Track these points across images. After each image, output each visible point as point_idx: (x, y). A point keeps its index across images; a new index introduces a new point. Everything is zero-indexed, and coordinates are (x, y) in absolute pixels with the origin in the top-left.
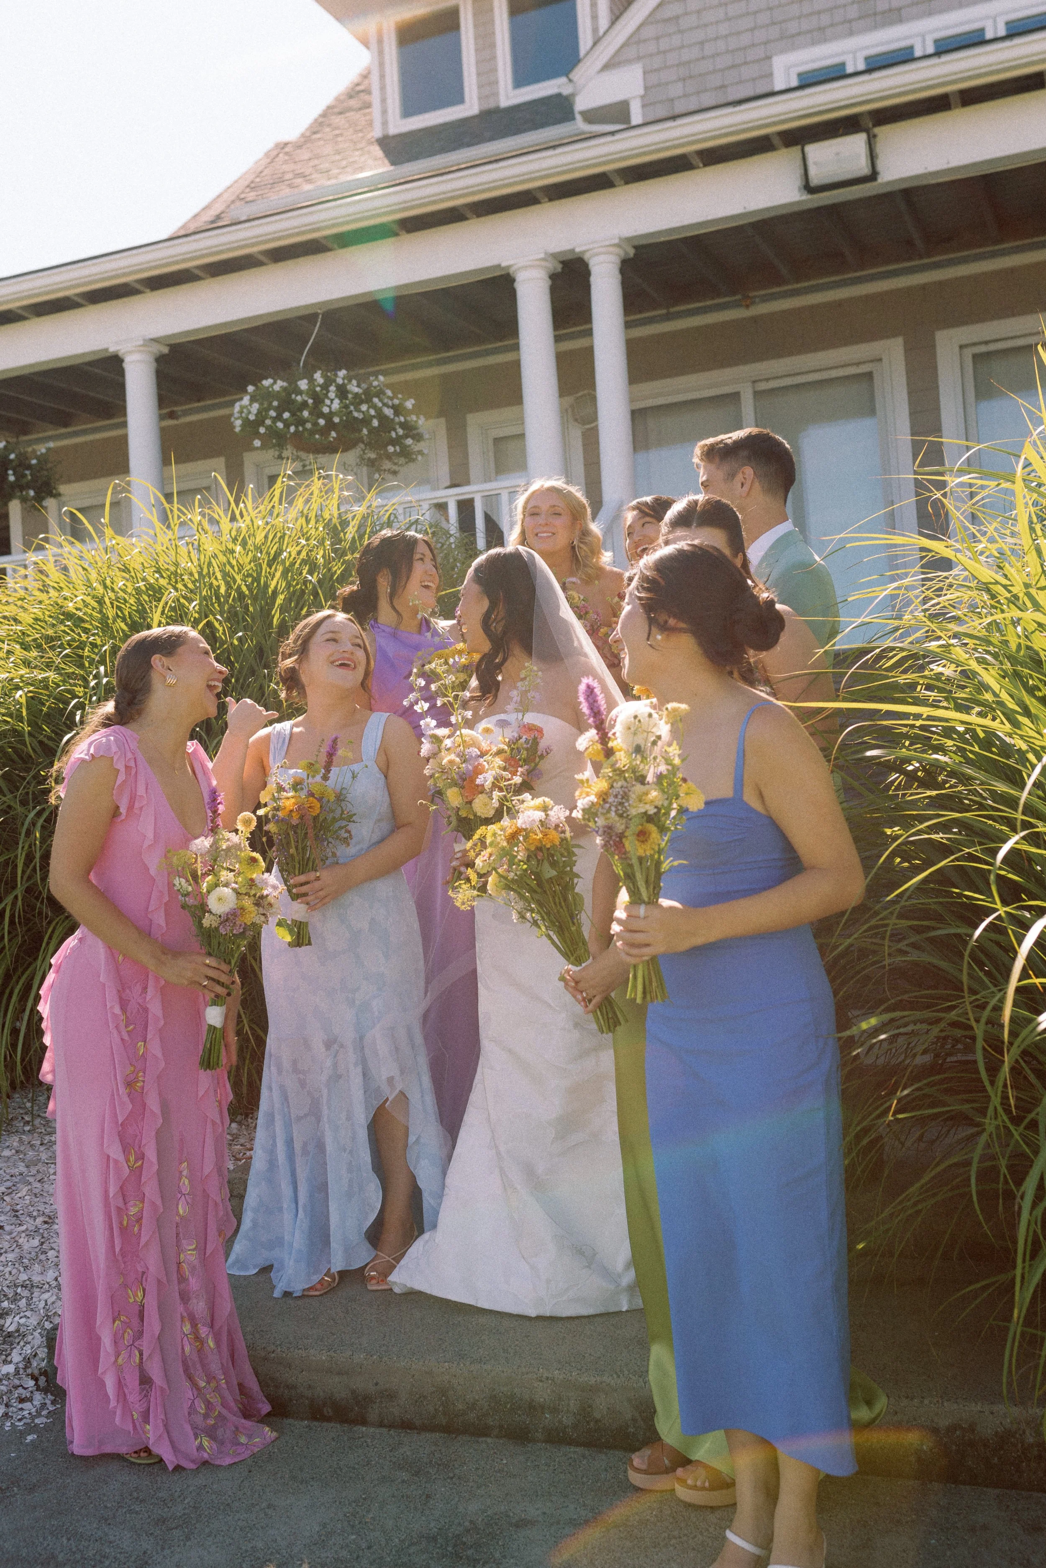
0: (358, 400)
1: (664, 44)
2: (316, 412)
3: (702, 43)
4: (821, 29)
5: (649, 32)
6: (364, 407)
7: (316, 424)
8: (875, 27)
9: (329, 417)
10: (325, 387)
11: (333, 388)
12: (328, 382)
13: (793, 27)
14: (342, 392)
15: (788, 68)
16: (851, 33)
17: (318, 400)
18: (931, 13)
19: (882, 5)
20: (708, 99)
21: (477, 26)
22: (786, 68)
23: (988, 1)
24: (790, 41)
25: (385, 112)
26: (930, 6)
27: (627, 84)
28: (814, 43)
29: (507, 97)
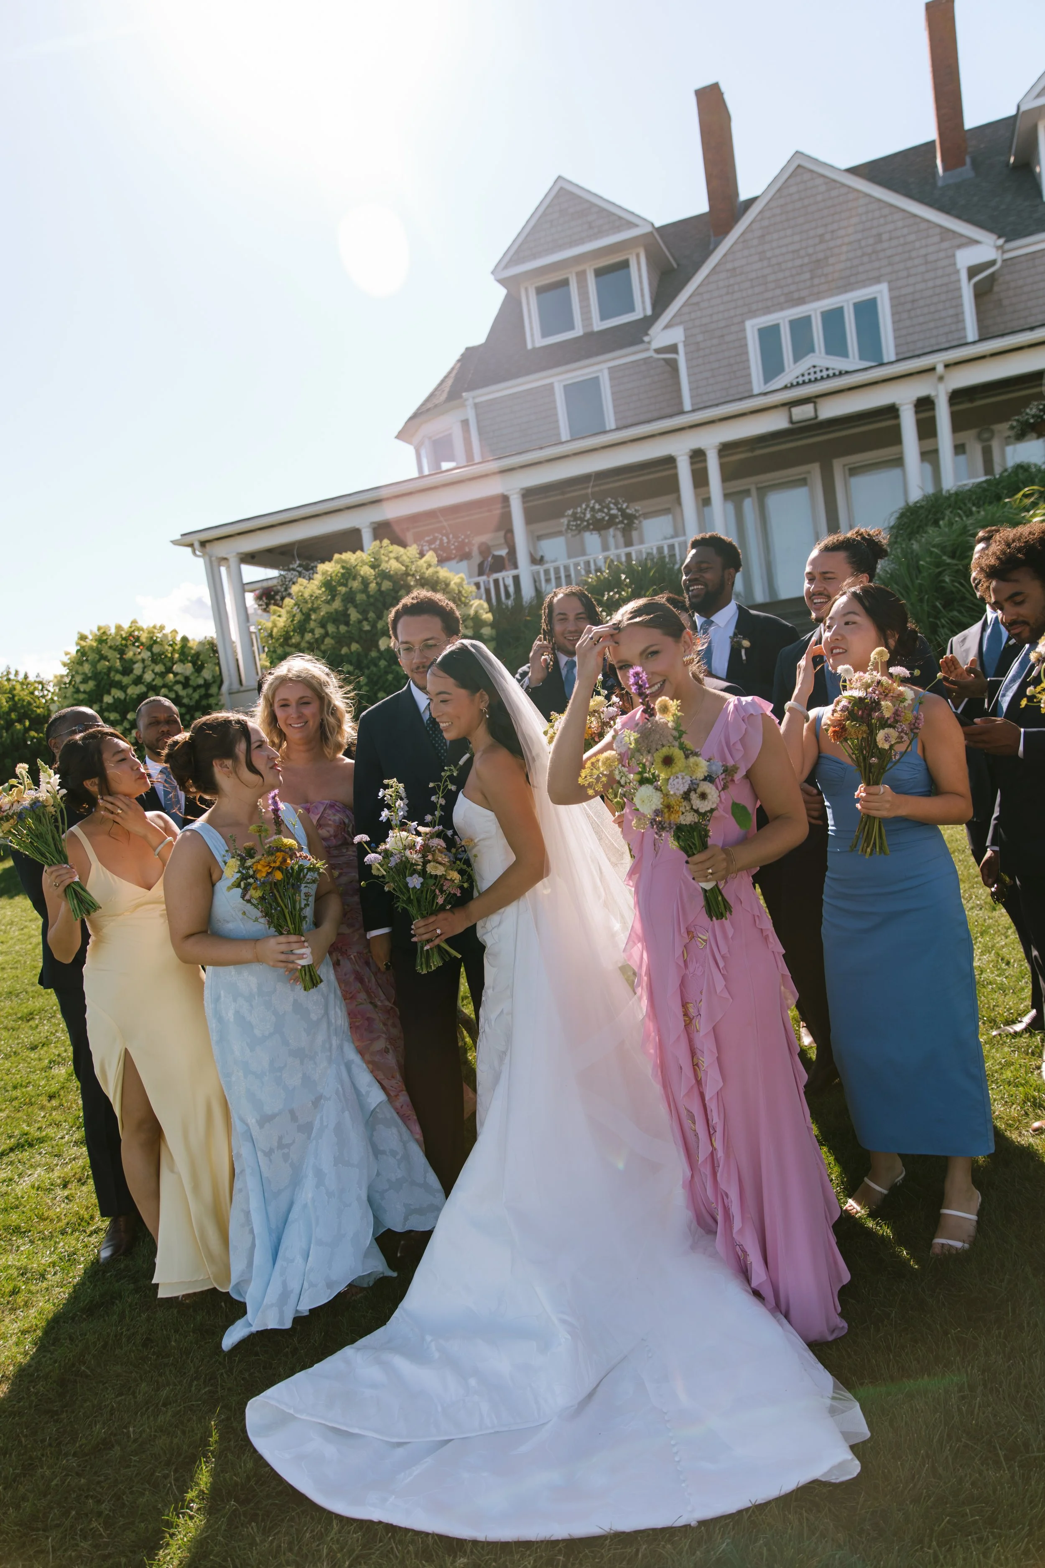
1: (693, 316)
3: (711, 315)
4: (768, 307)
5: (686, 309)
8: (793, 306)
13: (754, 307)
15: (753, 326)
16: (782, 309)
18: (818, 299)
19: (796, 295)
20: (715, 342)
21: (579, 288)
22: (752, 327)
23: (846, 292)
24: (753, 314)
25: (532, 335)
26: (818, 296)
27: (676, 336)
28: (765, 314)
29: (598, 325)
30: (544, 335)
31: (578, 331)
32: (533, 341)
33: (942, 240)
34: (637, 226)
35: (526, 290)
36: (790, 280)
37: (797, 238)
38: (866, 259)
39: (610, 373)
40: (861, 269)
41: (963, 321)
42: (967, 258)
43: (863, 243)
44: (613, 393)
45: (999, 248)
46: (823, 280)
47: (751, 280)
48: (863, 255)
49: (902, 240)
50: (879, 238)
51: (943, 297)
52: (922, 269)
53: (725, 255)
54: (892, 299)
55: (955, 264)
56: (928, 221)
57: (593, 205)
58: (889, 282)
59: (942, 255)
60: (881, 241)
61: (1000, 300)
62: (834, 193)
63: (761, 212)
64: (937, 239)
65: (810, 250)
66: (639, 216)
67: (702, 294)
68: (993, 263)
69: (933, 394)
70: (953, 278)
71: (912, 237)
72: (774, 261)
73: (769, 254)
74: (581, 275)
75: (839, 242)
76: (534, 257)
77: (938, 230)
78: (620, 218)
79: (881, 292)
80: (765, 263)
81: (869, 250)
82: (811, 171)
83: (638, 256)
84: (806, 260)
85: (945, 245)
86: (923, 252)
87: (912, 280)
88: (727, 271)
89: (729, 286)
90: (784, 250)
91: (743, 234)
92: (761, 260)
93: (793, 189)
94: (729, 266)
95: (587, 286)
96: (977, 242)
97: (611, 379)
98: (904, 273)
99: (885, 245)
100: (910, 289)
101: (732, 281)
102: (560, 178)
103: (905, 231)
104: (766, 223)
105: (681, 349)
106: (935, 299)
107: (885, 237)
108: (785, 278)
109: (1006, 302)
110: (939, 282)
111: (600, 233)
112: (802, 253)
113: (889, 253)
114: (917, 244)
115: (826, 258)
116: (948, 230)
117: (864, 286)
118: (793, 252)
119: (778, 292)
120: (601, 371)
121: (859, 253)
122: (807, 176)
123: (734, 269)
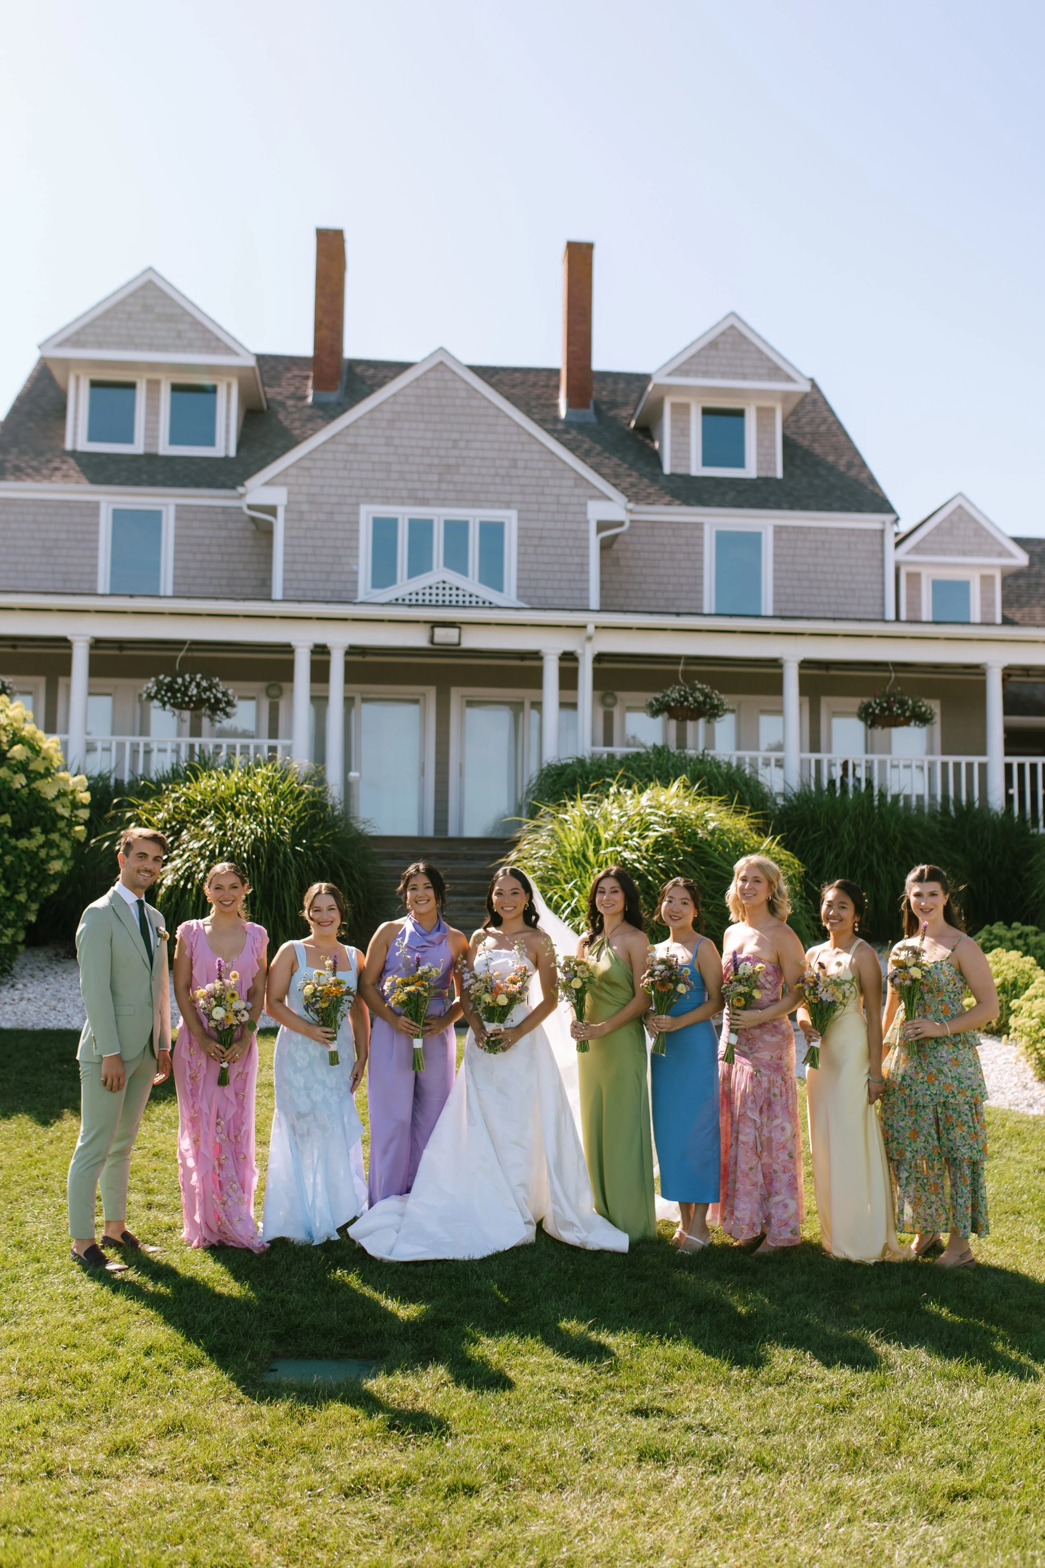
0: (205, 690)
1: (301, 481)
2: (185, 694)
3: (322, 487)
4: (387, 498)
5: (293, 472)
6: (208, 693)
7: (183, 700)
9: (190, 697)
10: (190, 683)
11: (194, 684)
12: (192, 680)
13: (373, 492)
14: (198, 685)
16: (403, 504)
17: (187, 688)
18: (444, 506)
19: (420, 494)
20: (322, 517)
21: (148, 398)
22: (367, 513)
23: (473, 507)
24: (371, 499)
25: (75, 434)
26: (443, 502)
27: (277, 497)
28: (383, 503)
29: (165, 448)
30: (92, 438)
31: (138, 447)
32: (75, 441)
33: (576, 486)
34: (236, 354)
35: (77, 379)
36: (415, 476)
37: (429, 435)
38: (498, 480)
39: (177, 511)
40: (492, 488)
41: (588, 572)
42: (597, 511)
43: (498, 463)
44: (177, 536)
45: (630, 511)
46: (451, 487)
47: (374, 463)
48: (496, 475)
49: (537, 473)
50: (514, 464)
51: (571, 543)
52: (553, 508)
53: (348, 427)
54: (520, 529)
55: (585, 513)
56: (564, 462)
57: (187, 313)
58: (520, 511)
59: (574, 500)
60: (515, 467)
61: (618, 559)
62: (474, 403)
63: (395, 395)
64: (571, 483)
65: (442, 452)
66: (241, 345)
67: (315, 460)
68: (621, 524)
69: (579, 651)
70: (583, 527)
71: (547, 473)
72: (401, 451)
73: (397, 442)
74: (153, 386)
75: (473, 454)
76: (100, 345)
77: (573, 475)
78: (218, 339)
79: (510, 518)
80: (391, 450)
81: (503, 472)
82: (454, 373)
83: (229, 386)
84: (436, 461)
85: (578, 491)
86: (556, 491)
87: (542, 516)
88: (348, 444)
89: (347, 461)
90: (414, 443)
91: (371, 411)
92: (387, 445)
93: (432, 384)
94: (351, 440)
95: (158, 399)
96: (609, 499)
97: (178, 518)
98: (536, 507)
99: (520, 472)
100: (539, 525)
101: (352, 457)
102: (150, 269)
103: (541, 465)
104: (398, 408)
105: (281, 513)
106: (563, 543)
107: (521, 464)
108: (411, 472)
109: (622, 562)
110: (568, 526)
111: (189, 347)
112: (433, 452)
113: (522, 481)
114: (551, 482)
115: (458, 466)
116: (582, 478)
117: (493, 507)
118: (424, 448)
119: (401, 484)
120: (166, 505)
121: (492, 471)
122: (448, 376)
123: (356, 445)
